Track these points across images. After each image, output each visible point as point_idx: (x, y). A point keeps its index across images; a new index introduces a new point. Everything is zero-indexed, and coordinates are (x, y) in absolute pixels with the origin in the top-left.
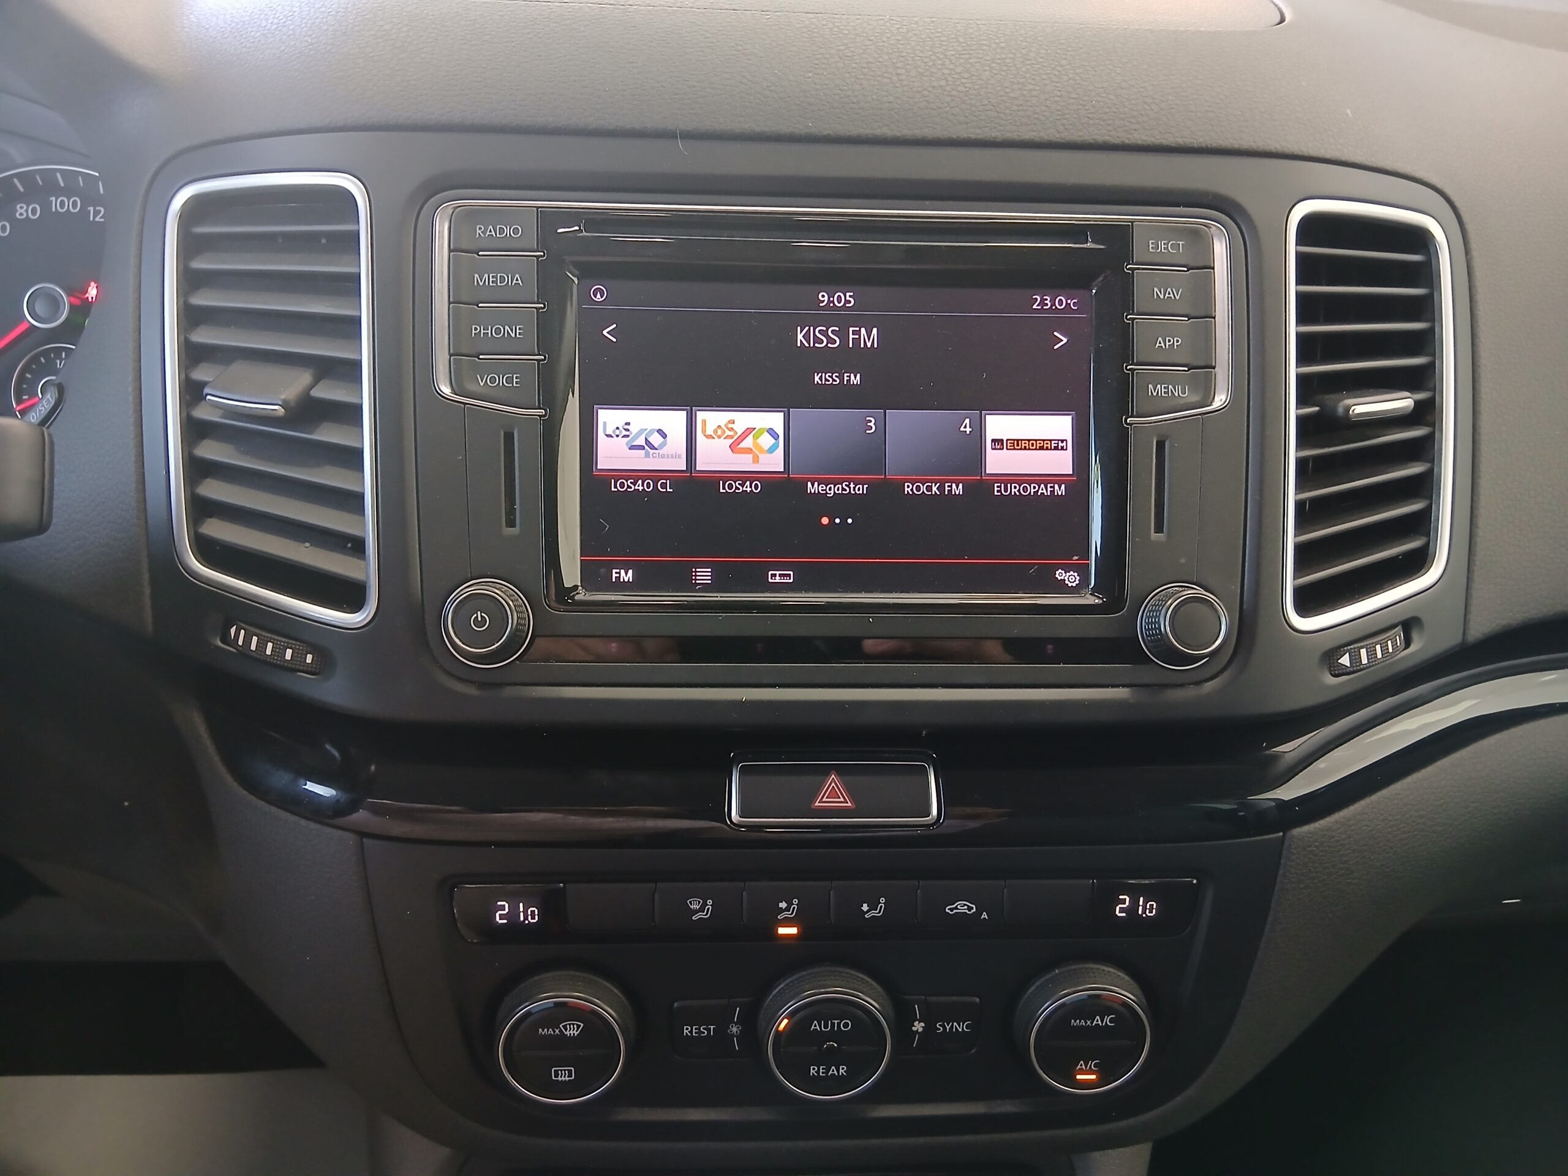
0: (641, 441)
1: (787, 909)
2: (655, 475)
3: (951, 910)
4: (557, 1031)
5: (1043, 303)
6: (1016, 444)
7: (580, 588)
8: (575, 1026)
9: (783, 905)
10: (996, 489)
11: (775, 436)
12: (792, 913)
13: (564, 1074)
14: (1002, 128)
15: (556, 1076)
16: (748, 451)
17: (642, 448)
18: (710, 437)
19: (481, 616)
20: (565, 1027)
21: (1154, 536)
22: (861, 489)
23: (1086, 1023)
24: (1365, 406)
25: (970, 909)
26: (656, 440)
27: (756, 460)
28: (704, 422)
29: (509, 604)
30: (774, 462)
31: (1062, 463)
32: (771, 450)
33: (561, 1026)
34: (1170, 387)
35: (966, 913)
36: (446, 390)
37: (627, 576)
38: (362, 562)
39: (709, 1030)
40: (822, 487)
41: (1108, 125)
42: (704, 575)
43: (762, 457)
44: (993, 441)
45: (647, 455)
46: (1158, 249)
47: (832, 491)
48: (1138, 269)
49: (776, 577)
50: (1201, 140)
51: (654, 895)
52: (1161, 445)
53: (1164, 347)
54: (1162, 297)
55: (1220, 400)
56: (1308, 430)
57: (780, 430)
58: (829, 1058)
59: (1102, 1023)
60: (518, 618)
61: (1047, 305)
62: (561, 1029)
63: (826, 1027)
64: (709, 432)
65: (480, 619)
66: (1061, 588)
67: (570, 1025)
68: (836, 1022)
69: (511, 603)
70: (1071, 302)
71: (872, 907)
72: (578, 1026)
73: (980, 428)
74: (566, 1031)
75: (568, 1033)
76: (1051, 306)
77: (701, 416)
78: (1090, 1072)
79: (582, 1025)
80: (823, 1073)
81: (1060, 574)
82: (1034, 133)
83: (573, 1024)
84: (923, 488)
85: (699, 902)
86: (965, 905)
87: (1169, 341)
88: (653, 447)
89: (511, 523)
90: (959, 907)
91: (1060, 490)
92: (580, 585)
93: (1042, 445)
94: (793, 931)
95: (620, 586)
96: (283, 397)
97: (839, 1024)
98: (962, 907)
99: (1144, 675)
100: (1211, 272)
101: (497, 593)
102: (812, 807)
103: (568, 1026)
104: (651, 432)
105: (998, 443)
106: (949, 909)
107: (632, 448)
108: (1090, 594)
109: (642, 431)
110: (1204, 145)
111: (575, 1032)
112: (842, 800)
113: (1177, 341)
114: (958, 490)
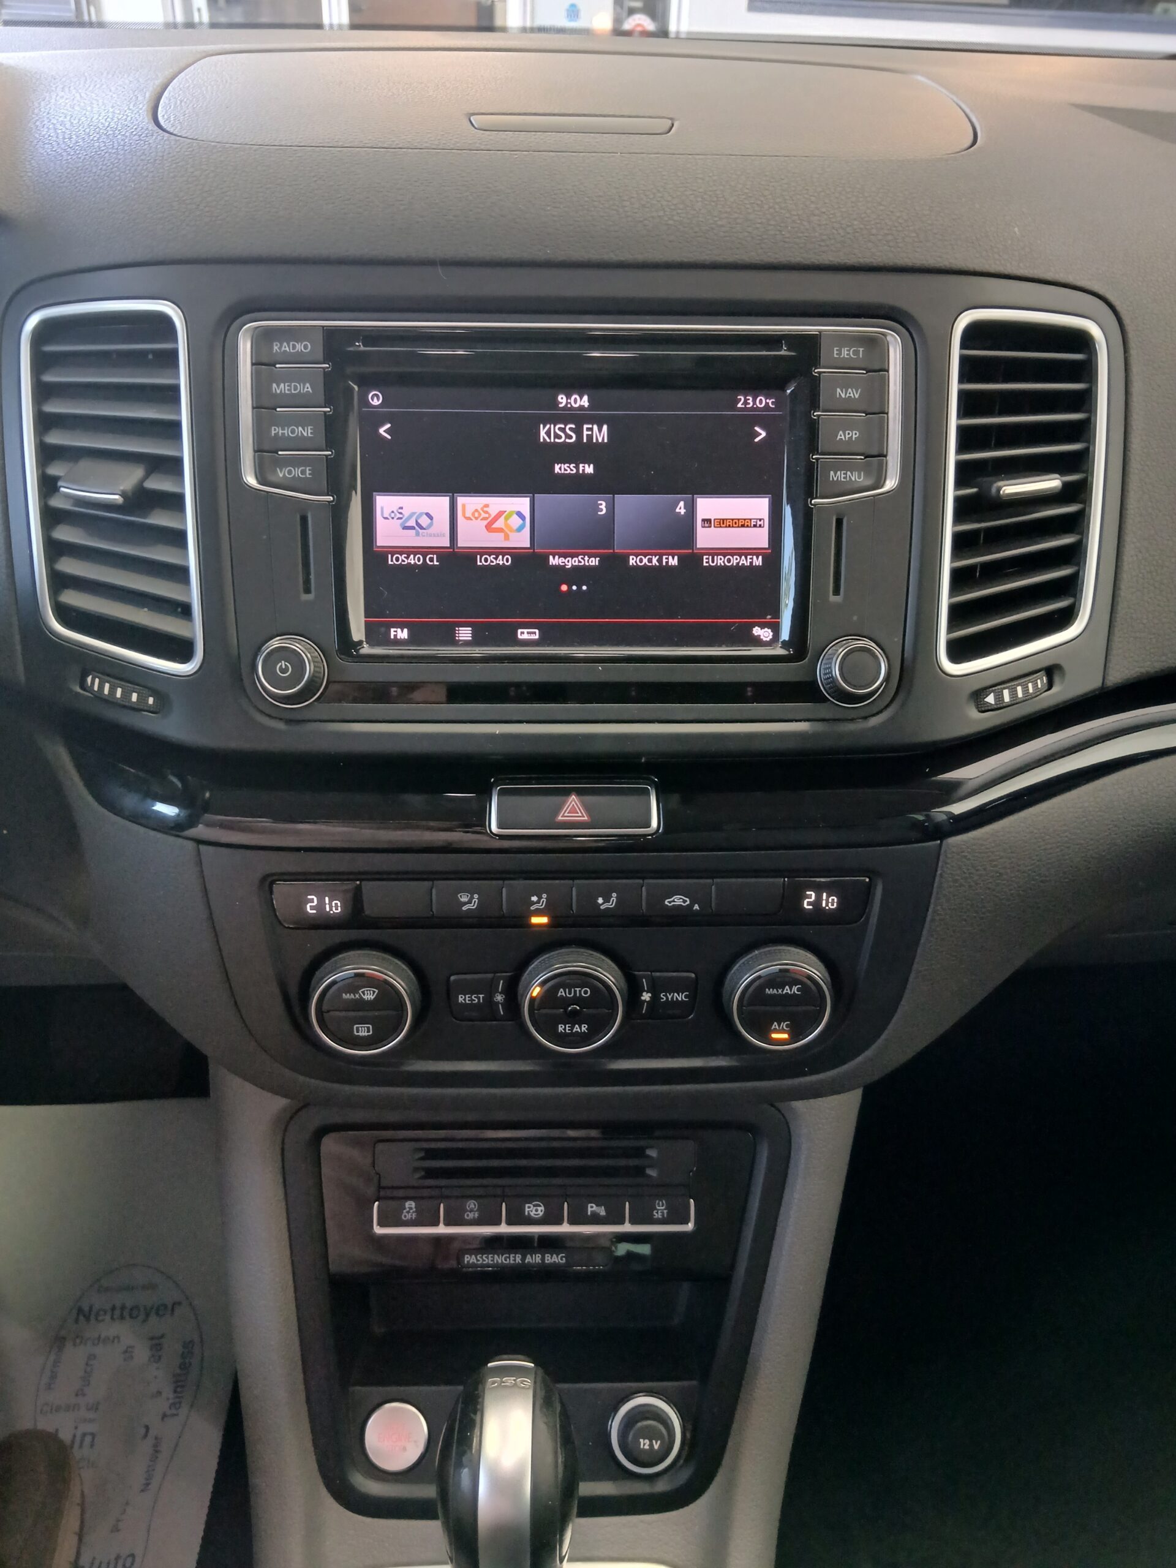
0: (412, 523)
1: (538, 902)
2: (424, 551)
3: (670, 902)
4: (357, 996)
5: (746, 403)
6: (722, 523)
7: (365, 643)
8: (372, 992)
9: (534, 899)
10: (705, 560)
11: (522, 517)
12: (542, 905)
13: (363, 1031)
14: (710, 252)
15: (358, 1032)
16: (500, 530)
17: (412, 528)
18: (469, 519)
19: (285, 665)
20: (363, 992)
21: (833, 598)
22: (594, 562)
23: (778, 991)
24: (1012, 488)
25: (685, 901)
26: (424, 521)
27: (507, 538)
28: (464, 506)
29: (306, 657)
30: (522, 540)
31: (760, 538)
32: (521, 528)
33: (360, 992)
34: (849, 473)
35: (681, 905)
36: (251, 480)
37: (403, 634)
38: (189, 623)
39: (479, 998)
40: (562, 560)
41: (801, 248)
42: (465, 634)
43: (513, 535)
44: (704, 520)
45: (418, 534)
46: (841, 355)
47: (570, 563)
48: (824, 372)
49: (524, 634)
50: (880, 260)
51: (431, 890)
52: (839, 522)
53: (844, 439)
54: (843, 396)
55: (890, 484)
56: (964, 508)
57: (527, 514)
58: (573, 1018)
59: (791, 991)
60: (315, 666)
61: (749, 404)
62: (360, 994)
63: (570, 994)
64: (468, 514)
65: (284, 667)
66: (757, 642)
67: (367, 990)
68: (578, 989)
69: (309, 655)
70: (770, 401)
71: (606, 900)
72: (374, 992)
73: (691, 509)
74: (364, 995)
75: (365, 997)
76: (753, 405)
77: (461, 500)
78: (782, 1031)
79: (377, 991)
80: (569, 1030)
81: (757, 631)
82: (737, 256)
83: (370, 990)
84: (645, 561)
85: (468, 896)
86: (681, 898)
87: (849, 434)
88: (421, 528)
89: (307, 590)
90: (676, 900)
91: (758, 561)
92: (364, 640)
93: (743, 524)
94: (544, 920)
95: (397, 642)
96: (122, 488)
97: (580, 991)
98: (678, 900)
99: (822, 710)
100: (885, 374)
101: (297, 647)
102: (557, 820)
103: (366, 992)
104: (421, 514)
105: (707, 522)
106: (668, 902)
107: (405, 528)
108: (781, 647)
109: (413, 514)
110: (881, 264)
111: (371, 996)
112: (580, 814)
113: (855, 435)
114: (674, 562)
